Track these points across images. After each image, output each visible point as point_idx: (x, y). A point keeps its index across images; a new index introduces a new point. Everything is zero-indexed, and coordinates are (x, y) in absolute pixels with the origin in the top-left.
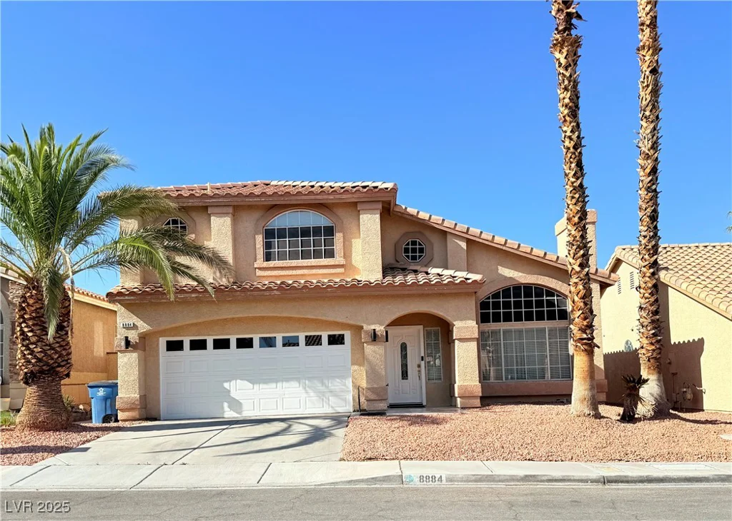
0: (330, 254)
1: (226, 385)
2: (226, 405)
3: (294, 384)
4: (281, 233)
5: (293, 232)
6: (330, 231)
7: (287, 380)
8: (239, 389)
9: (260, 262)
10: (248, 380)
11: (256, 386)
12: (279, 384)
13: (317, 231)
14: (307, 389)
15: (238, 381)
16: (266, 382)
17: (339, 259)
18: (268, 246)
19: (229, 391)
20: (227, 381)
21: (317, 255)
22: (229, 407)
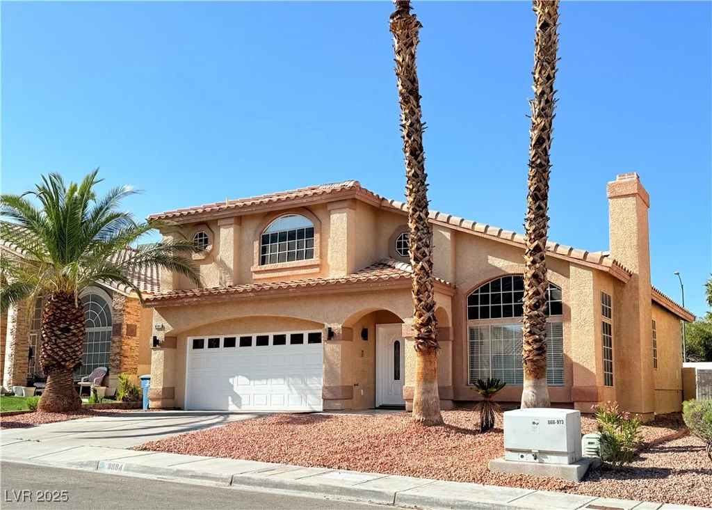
0: (310, 255)
1: (231, 380)
2: (230, 398)
3: (281, 381)
4: (274, 238)
5: (282, 236)
6: (310, 232)
7: (276, 377)
8: (240, 384)
9: (256, 267)
10: (246, 376)
11: (252, 382)
12: (269, 381)
13: (301, 233)
14: (291, 386)
15: (240, 376)
16: (259, 378)
17: (315, 260)
18: (264, 250)
19: (233, 386)
20: (231, 377)
21: (300, 257)
22: (232, 401)
